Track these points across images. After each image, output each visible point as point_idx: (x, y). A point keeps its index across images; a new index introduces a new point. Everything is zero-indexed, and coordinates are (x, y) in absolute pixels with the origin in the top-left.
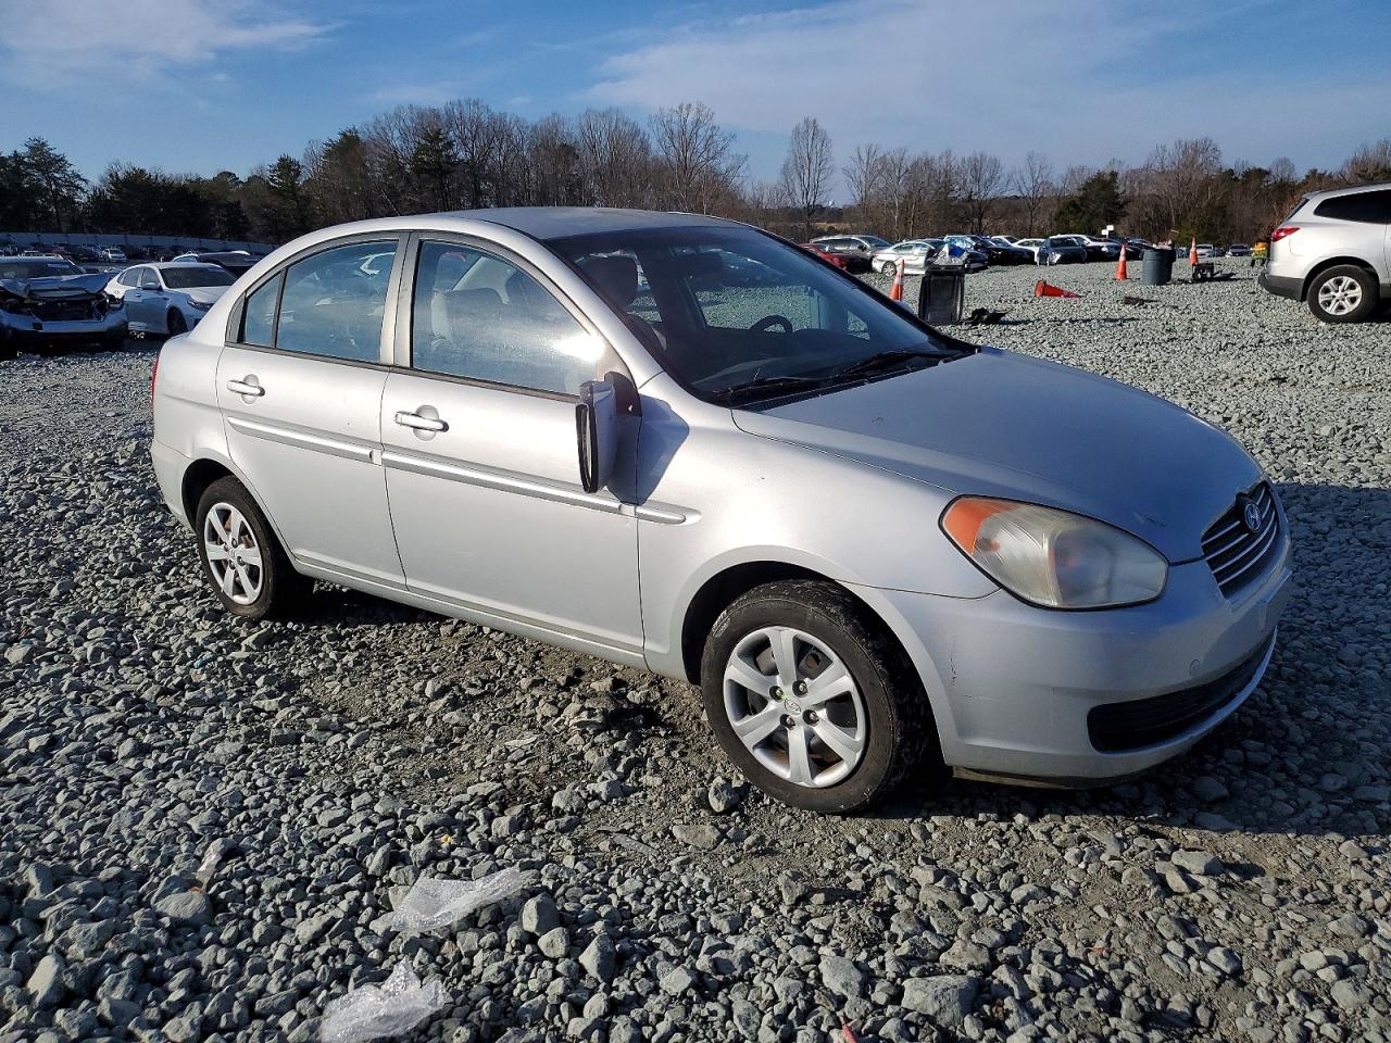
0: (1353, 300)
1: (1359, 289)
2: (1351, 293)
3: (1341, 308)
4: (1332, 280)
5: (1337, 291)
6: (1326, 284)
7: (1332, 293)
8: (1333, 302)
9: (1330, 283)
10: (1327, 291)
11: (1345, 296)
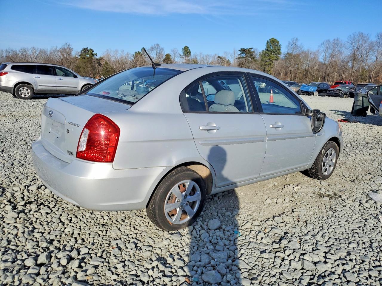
0: (28, 93)
1: (29, 90)
2: (27, 92)
3: (25, 95)
4: (22, 88)
5: (23, 91)
6: (20, 89)
7: (22, 91)
8: (23, 94)
9: (21, 89)
10: (20, 91)
11: (26, 92)
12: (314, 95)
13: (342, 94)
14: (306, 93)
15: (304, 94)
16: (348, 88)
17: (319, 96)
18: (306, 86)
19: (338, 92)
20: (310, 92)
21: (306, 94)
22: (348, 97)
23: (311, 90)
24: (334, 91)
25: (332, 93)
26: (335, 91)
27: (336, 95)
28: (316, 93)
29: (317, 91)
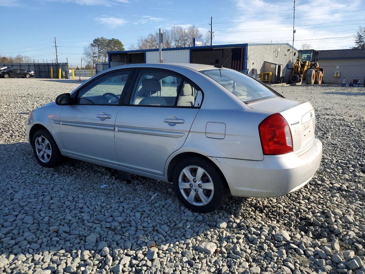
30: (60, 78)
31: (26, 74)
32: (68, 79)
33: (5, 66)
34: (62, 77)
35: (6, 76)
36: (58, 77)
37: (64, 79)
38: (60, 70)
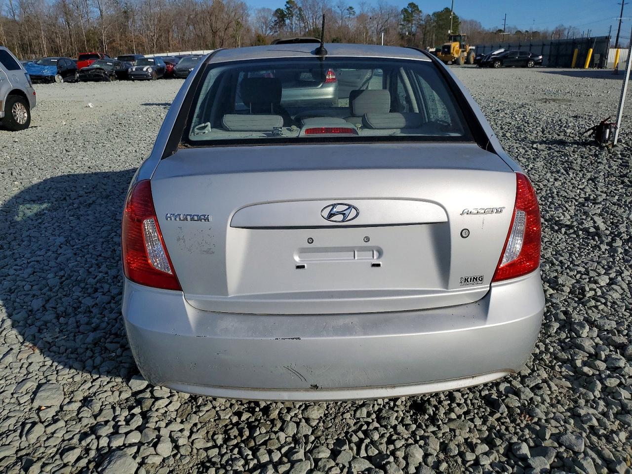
12: (55, 81)
13: (106, 74)
14: (40, 79)
15: (35, 81)
16: (110, 64)
17: (64, 82)
18: (34, 67)
19: (98, 72)
20: (48, 76)
21: (39, 81)
22: (116, 79)
23: (47, 72)
24: (92, 71)
25: (89, 75)
26: (94, 70)
27: (97, 78)
28: (58, 78)
29: (58, 73)
30: (587, 67)
31: (528, 61)
32: (602, 70)
33: (500, 47)
34: (591, 65)
35: (498, 64)
36: (583, 66)
37: (595, 69)
38: (591, 50)
